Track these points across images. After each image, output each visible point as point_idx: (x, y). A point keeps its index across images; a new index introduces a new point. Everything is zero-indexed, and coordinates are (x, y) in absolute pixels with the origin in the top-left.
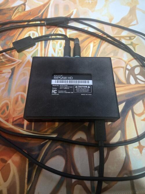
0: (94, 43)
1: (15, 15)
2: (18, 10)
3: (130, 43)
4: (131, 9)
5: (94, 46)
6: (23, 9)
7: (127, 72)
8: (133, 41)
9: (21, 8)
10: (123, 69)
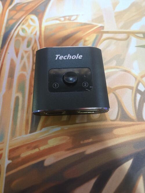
0: (85, 41)
7: (139, 96)
10: (131, 91)
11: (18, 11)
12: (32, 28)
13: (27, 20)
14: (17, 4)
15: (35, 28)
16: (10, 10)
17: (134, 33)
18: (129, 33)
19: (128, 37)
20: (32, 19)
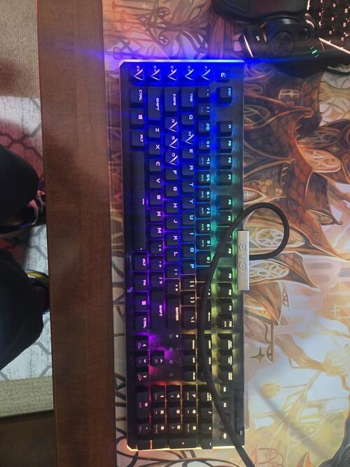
0: (264, 312)
1: (313, 213)
2: (323, 216)
3: (263, 353)
4: (320, 363)
5: (260, 311)
6: (325, 222)
8: (266, 357)
9: (327, 218)
11: (293, 260)
12: (276, 273)
13: (284, 268)
14: (301, 258)
15: (276, 275)
16: (294, 253)
17: (271, 347)
18: (271, 343)
19: (268, 342)
20: (284, 272)
